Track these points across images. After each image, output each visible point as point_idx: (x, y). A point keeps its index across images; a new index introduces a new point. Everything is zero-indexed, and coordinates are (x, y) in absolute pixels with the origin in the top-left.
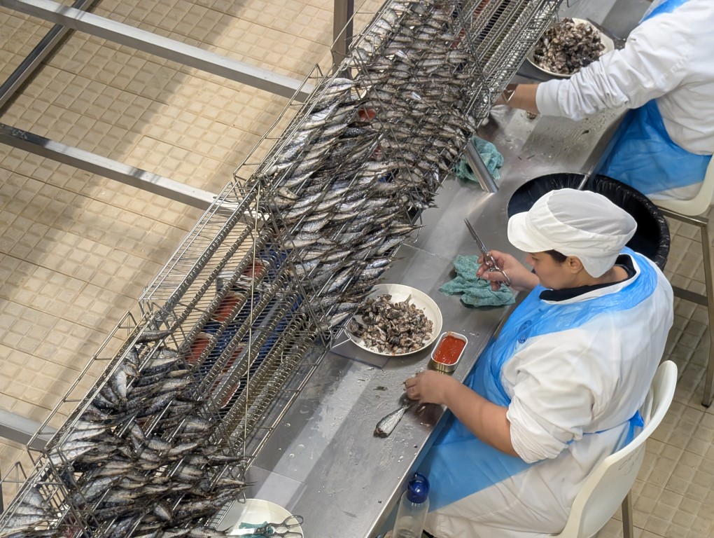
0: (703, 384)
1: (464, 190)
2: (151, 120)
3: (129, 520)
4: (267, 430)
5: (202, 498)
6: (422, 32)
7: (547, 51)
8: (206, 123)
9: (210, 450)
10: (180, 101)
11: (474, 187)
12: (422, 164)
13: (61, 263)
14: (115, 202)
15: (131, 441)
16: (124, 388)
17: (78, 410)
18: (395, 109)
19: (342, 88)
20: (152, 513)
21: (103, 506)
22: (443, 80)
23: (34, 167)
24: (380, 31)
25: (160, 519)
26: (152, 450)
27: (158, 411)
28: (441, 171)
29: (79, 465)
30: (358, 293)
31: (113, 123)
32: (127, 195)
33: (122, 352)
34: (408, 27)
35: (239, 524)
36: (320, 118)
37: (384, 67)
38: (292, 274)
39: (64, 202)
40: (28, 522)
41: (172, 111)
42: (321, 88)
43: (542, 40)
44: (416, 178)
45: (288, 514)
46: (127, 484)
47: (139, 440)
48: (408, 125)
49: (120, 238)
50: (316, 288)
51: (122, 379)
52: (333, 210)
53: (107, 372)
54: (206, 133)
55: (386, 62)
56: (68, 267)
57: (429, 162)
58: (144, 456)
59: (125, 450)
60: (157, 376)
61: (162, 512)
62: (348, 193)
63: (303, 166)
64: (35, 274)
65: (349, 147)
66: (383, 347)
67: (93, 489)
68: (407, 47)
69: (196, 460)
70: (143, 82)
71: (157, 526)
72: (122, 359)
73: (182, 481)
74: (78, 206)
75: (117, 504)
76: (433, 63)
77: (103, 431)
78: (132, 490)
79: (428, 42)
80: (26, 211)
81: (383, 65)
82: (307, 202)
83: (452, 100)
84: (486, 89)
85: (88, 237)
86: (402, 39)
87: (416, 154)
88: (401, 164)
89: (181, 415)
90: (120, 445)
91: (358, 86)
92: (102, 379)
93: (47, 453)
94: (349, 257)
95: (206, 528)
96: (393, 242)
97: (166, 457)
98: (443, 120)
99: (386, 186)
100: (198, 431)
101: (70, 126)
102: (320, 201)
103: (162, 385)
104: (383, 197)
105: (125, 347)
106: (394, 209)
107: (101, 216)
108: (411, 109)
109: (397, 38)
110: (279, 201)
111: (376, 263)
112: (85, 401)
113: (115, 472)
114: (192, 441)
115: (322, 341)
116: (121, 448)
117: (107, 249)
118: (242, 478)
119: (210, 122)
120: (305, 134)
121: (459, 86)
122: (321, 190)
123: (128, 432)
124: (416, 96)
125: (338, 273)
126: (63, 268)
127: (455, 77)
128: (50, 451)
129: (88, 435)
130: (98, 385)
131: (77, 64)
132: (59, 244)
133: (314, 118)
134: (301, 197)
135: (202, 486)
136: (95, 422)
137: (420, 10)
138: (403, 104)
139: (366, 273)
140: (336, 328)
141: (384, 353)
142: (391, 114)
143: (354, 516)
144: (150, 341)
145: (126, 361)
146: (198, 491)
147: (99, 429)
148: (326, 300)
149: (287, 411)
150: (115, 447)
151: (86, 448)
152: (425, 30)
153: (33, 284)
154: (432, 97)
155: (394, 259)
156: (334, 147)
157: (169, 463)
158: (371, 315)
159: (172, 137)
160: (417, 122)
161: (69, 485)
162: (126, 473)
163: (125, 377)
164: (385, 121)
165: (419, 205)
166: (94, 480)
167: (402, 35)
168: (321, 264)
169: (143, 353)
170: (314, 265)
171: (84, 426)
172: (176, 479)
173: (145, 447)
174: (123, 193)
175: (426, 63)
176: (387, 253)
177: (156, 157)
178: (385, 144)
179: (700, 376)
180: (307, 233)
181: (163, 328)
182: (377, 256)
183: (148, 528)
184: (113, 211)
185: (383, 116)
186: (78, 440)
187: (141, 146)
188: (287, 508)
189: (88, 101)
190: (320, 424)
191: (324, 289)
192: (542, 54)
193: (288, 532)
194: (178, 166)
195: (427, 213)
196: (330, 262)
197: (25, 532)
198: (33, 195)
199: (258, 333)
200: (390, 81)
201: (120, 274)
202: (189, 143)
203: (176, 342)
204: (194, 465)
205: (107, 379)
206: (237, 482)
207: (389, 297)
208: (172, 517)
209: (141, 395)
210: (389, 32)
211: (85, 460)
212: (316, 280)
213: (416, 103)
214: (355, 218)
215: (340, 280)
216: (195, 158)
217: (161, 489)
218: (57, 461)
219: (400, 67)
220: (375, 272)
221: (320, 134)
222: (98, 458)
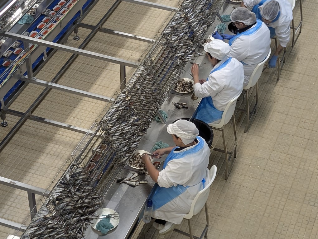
0: (225, 174)
1: (158, 124)
2: (73, 112)
3: (72, 214)
4: (108, 189)
5: (91, 207)
6: (144, 82)
7: (178, 86)
8: (87, 112)
9: (93, 195)
10: (80, 107)
11: (160, 123)
12: (146, 117)
13: (50, 152)
14: (64, 135)
15: (71, 192)
16: (68, 178)
17: (56, 184)
18: (138, 102)
19: (123, 97)
20: (78, 212)
21: (64, 210)
22: (150, 94)
23: (41, 127)
24: (133, 82)
25: (80, 213)
26: (77, 195)
27: (78, 184)
28: (151, 119)
29: (57, 199)
30: (131, 152)
31: (62, 114)
32: (67, 133)
33: (67, 169)
34: (140, 80)
35: (101, 215)
36: (118, 105)
37: (134, 91)
38: (112, 147)
39: (50, 135)
40: (44, 215)
41: (78, 110)
42: (118, 97)
43: (176, 84)
44: (145, 120)
45: (115, 212)
46: (71, 204)
47: (73, 192)
48: (142, 107)
49: (66, 144)
50: (119, 150)
51: (68, 176)
52: (123, 129)
53: (64, 174)
54: (87, 115)
55: (135, 90)
56: (52, 153)
57: (148, 116)
58: (75, 196)
59: (69, 195)
60: (77, 175)
61: (80, 211)
62: (126, 125)
63: (114, 118)
64: (43, 155)
65: (126, 112)
66: (138, 167)
67: (61, 206)
68: (140, 86)
69: (89, 197)
70: (70, 103)
71: (79, 215)
72: (67, 170)
73: (86, 203)
74: (54, 136)
75: (68, 210)
76: (147, 90)
77: (63, 190)
78: (72, 206)
79: (146, 84)
80: (40, 138)
81: (134, 90)
82: (115, 127)
83: (153, 99)
84: (162, 97)
85: (57, 144)
86: (139, 83)
87: (144, 114)
88: (140, 117)
89: (84, 185)
90: (68, 193)
91: (127, 96)
92: (62, 176)
93: (48, 196)
94: (128, 142)
95: (93, 216)
96: (139, 138)
97: (81, 196)
98: (151, 105)
99: (137, 123)
100: (89, 189)
101: (50, 115)
102: (119, 127)
103: (79, 177)
104: (136, 126)
105: (68, 167)
106: (139, 129)
107: (60, 138)
108: (143, 102)
109: (137, 83)
110: (108, 127)
111: (135, 144)
112: (58, 182)
113: (67, 201)
114: (88, 192)
115: (122, 165)
116: (68, 194)
117: (62, 147)
118: (102, 202)
119: (89, 112)
120: (114, 109)
121: (155, 96)
122: (119, 124)
123: (70, 190)
124: (143, 98)
125: (125, 146)
126: (50, 153)
127: (154, 93)
128: (49, 196)
129: (59, 191)
130: (61, 178)
131: (52, 99)
132: (49, 147)
133: (116, 105)
134: (114, 126)
135: (91, 204)
136: (61, 188)
137: (143, 76)
138: (140, 101)
139: (133, 146)
140: (125, 161)
141: (138, 168)
142: (137, 103)
143: (133, 211)
144: (75, 166)
145: (68, 171)
146: (90, 206)
147: (62, 189)
148: (122, 154)
149: (113, 184)
150: (67, 194)
151: (59, 194)
152: (145, 81)
153: (42, 157)
154: (148, 99)
155: (140, 142)
156: (122, 112)
157: (82, 198)
158: (134, 158)
159: (79, 117)
160: (144, 105)
161: (55, 205)
162: (70, 201)
163: (69, 175)
164: (135, 105)
165: (146, 128)
166: (61, 203)
167: (139, 82)
168: (120, 144)
169: (73, 169)
170: (118, 144)
171: (58, 189)
172: (83, 203)
173: (75, 194)
174: (66, 132)
175: (146, 90)
176: (138, 141)
177: (74, 122)
178: (136, 111)
179: (224, 172)
180: (116, 135)
181: (78, 162)
182: (135, 142)
183: (76, 216)
184: (64, 137)
185: (135, 104)
186: (56, 193)
187: (70, 120)
188: (114, 210)
189: (55, 109)
190: (122, 188)
191: (121, 151)
192: (177, 88)
193: (115, 216)
194: (81, 124)
195: (148, 130)
196: (123, 143)
197: (43, 217)
198: (41, 134)
199: (104, 163)
200: (136, 95)
201: (66, 154)
202: (83, 118)
203: (82, 166)
204: (88, 199)
205: (64, 176)
206: (100, 203)
207: (139, 154)
208: (83, 213)
209: (73, 180)
210: (135, 82)
211: (59, 198)
212: (119, 148)
213: (144, 100)
214: (129, 131)
215: (125, 148)
216: (85, 122)
217: (80, 205)
218: (51, 198)
219: (139, 91)
220: (135, 146)
221: (118, 109)
222: (62, 197)
